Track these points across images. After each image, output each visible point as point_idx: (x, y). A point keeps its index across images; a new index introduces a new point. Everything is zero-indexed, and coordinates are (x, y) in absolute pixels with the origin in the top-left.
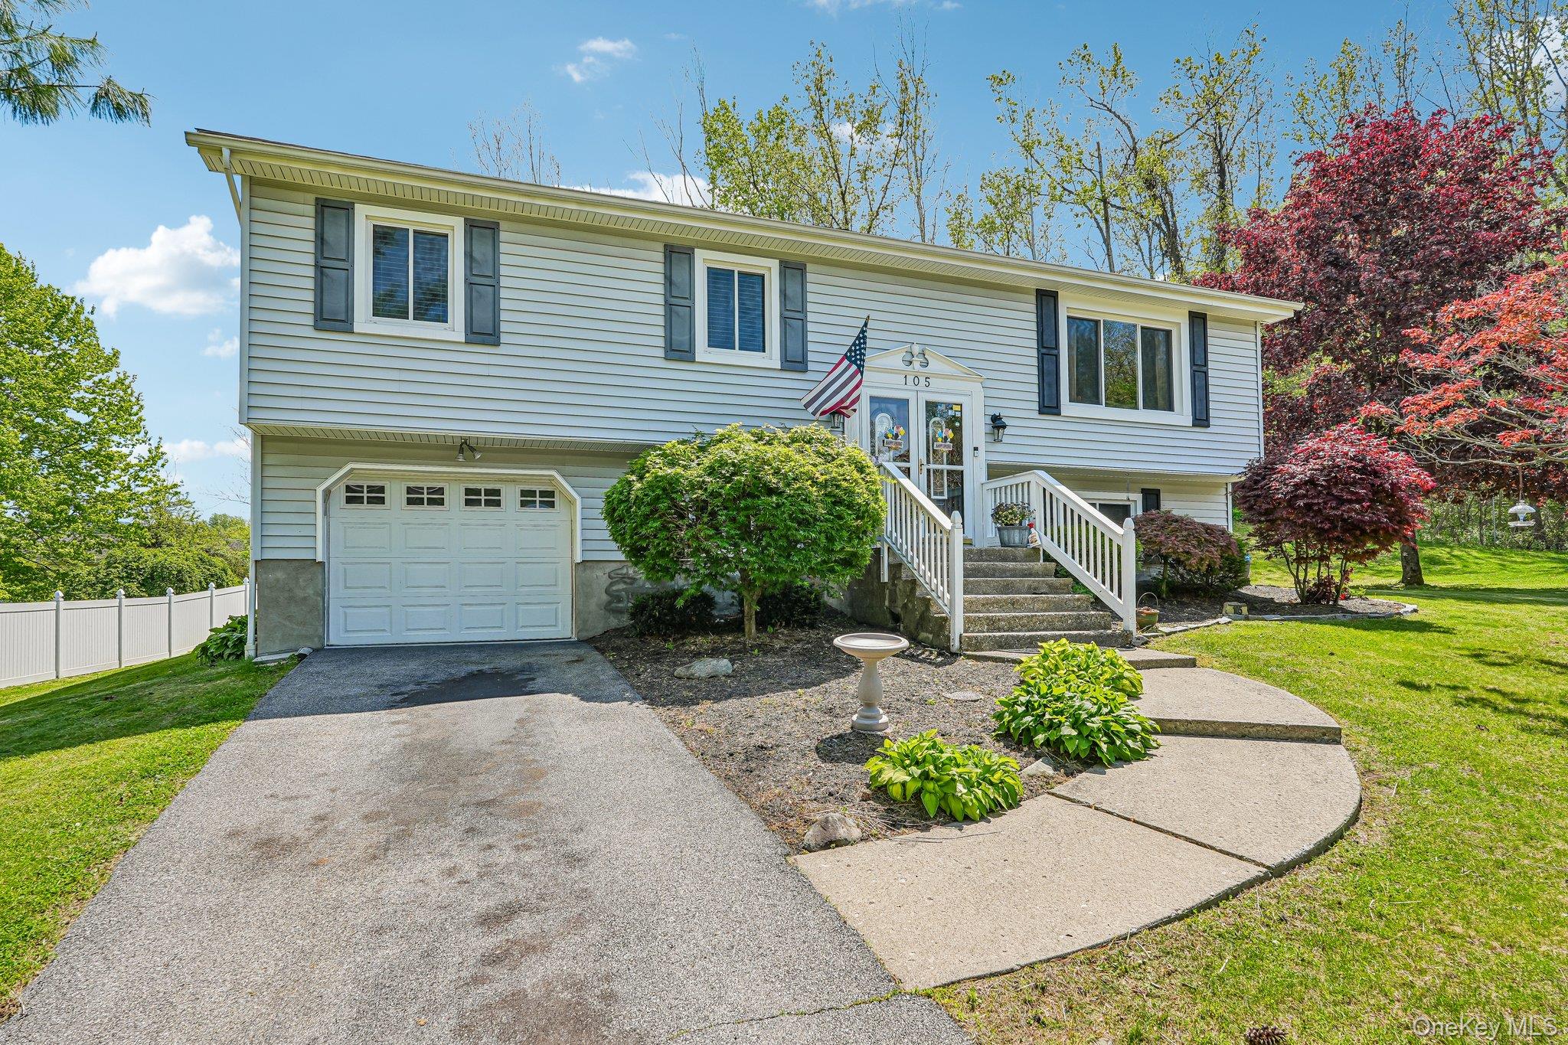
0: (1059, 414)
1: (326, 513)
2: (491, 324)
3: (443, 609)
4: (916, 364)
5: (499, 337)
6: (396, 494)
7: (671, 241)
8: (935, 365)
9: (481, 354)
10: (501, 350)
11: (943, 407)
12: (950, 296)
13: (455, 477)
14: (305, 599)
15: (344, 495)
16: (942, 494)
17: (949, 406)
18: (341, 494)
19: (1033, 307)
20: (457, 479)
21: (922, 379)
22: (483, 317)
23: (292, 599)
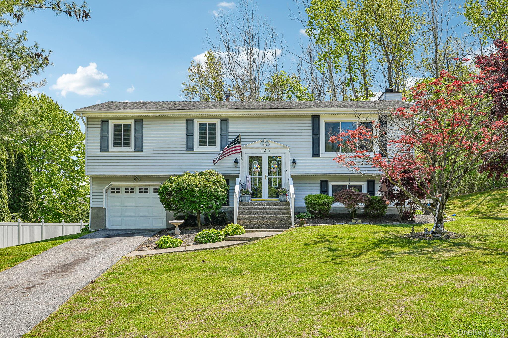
0: (320, 157)
1: (106, 195)
2: (140, 147)
3: (134, 220)
4: (265, 145)
5: (142, 149)
6: (123, 190)
7: (187, 118)
8: (272, 145)
9: (138, 154)
10: (143, 152)
11: (275, 158)
12: (278, 122)
13: (137, 185)
14: (101, 217)
15: (111, 191)
16: (276, 185)
17: (277, 157)
18: (110, 190)
19: (310, 122)
20: (138, 185)
21: (267, 150)
22: (138, 144)
23: (98, 217)
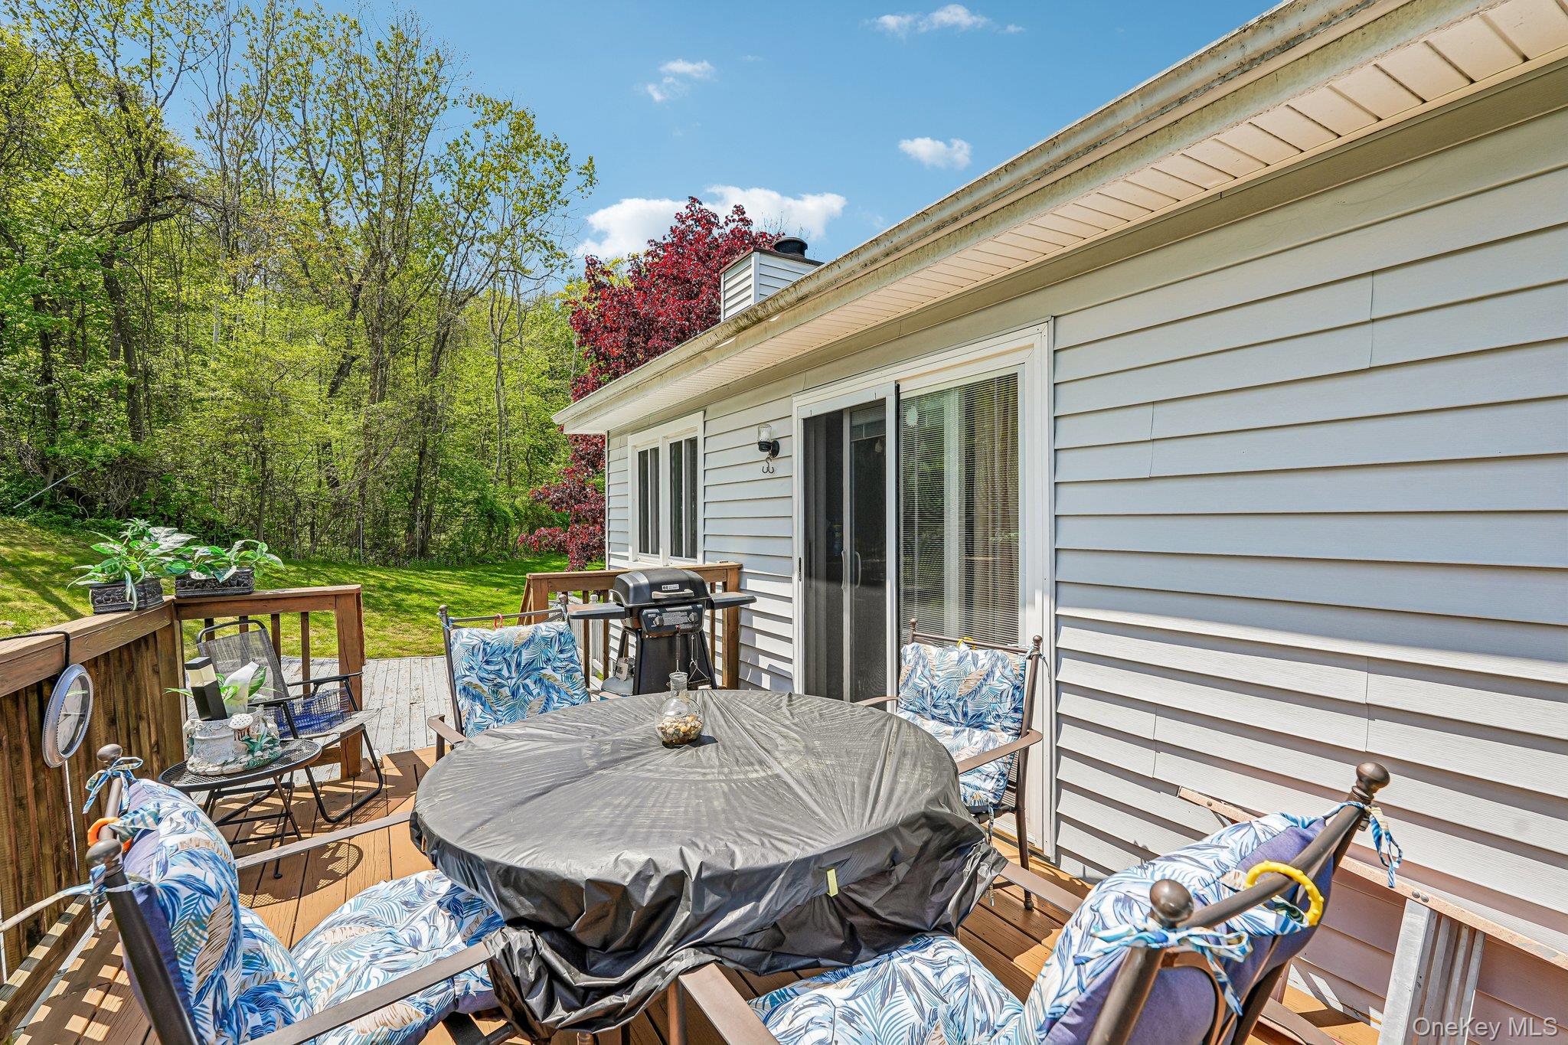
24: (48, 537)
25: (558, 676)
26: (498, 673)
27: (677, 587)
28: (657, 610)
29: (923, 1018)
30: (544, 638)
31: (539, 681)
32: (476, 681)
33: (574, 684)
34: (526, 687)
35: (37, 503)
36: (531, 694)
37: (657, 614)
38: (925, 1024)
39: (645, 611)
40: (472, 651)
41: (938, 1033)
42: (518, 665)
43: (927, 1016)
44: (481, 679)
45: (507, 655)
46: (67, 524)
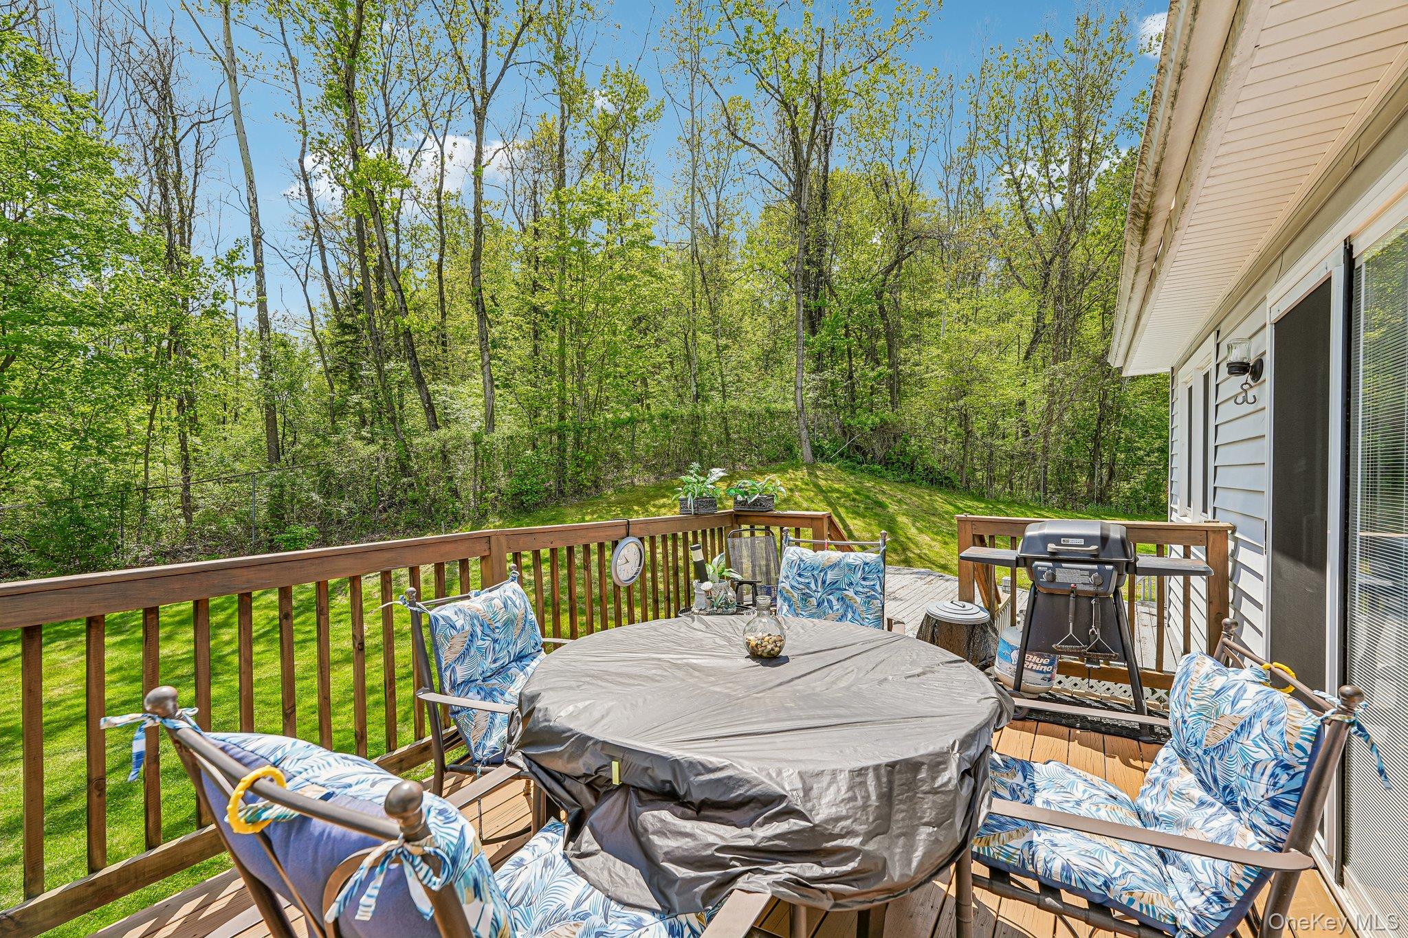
24: (844, 475)
25: (858, 600)
26: (807, 585)
27: (1082, 542)
28: (1050, 564)
29: (574, 908)
30: (849, 565)
31: (842, 599)
32: (788, 588)
33: (868, 609)
34: (829, 601)
35: (841, 455)
36: (831, 608)
37: (1049, 568)
38: (571, 913)
39: (1037, 563)
40: (791, 564)
41: (574, 929)
42: (824, 582)
43: (577, 910)
44: (792, 587)
45: (815, 573)
46: (854, 468)
